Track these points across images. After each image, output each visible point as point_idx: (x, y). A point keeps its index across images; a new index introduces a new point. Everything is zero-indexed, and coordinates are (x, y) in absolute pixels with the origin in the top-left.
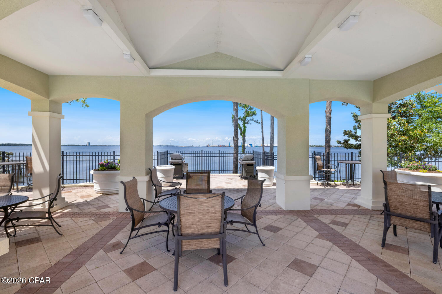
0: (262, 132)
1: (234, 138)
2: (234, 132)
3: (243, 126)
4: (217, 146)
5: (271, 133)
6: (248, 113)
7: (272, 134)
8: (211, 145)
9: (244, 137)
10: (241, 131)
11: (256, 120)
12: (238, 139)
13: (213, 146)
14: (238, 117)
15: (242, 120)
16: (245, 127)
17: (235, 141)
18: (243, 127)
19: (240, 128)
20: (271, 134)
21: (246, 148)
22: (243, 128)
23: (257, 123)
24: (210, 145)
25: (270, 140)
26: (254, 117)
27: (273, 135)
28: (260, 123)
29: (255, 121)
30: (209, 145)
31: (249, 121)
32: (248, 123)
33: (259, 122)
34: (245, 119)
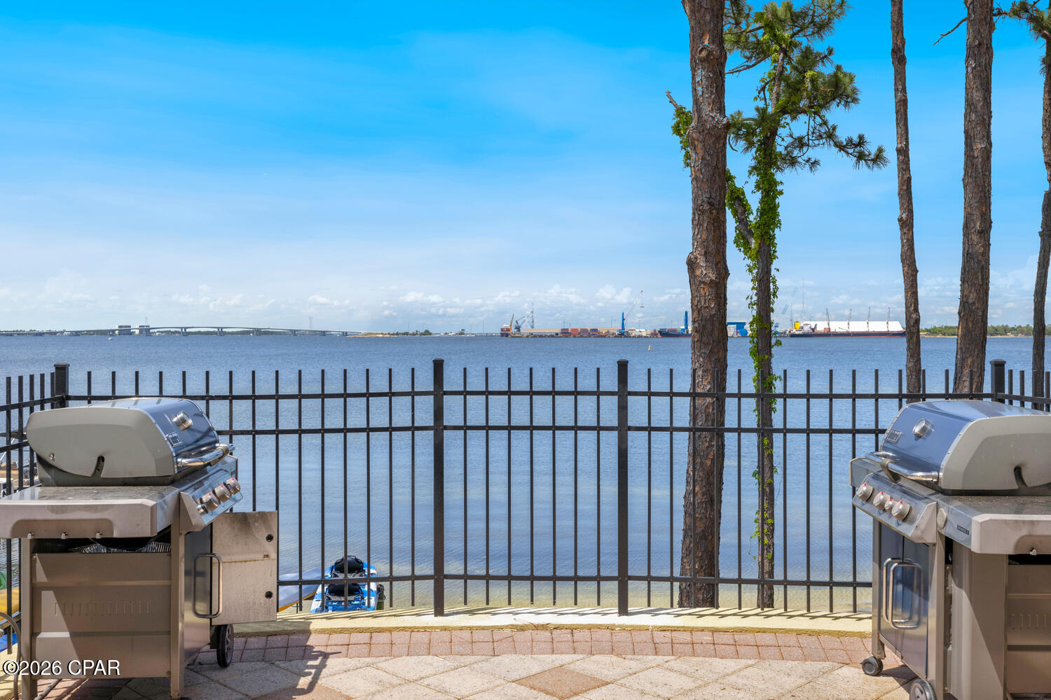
0: (907, 224)
1: (692, 264)
2: (697, 224)
3: (754, 178)
4: (558, 331)
5: (966, 226)
6: (795, 88)
7: (975, 238)
8: (525, 330)
9: (764, 257)
10: (742, 221)
11: (850, 141)
12: (723, 273)
13: (534, 331)
14: (722, 110)
15: (750, 134)
16: (769, 190)
17: (706, 291)
18: (758, 187)
19: (738, 199)
20: (966, 233)
21: (779, 343)
22: (754, 200)
23: (861, 157)
24: (518, 328)
25: (963, 280)
26: (836, 114)
27: (987, 245)
28: (878, 158)
29: (841, 147)
30: (513, 330)
31: (800, 143)
32: (793, 162)
33: (871, 149)
34: (774, 133)
